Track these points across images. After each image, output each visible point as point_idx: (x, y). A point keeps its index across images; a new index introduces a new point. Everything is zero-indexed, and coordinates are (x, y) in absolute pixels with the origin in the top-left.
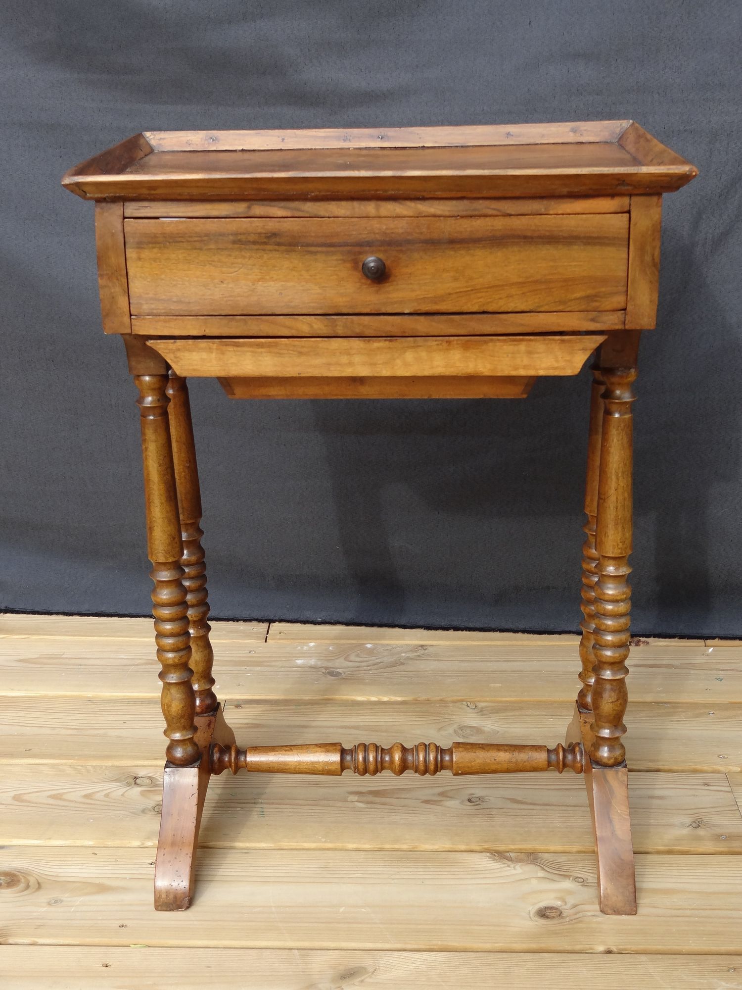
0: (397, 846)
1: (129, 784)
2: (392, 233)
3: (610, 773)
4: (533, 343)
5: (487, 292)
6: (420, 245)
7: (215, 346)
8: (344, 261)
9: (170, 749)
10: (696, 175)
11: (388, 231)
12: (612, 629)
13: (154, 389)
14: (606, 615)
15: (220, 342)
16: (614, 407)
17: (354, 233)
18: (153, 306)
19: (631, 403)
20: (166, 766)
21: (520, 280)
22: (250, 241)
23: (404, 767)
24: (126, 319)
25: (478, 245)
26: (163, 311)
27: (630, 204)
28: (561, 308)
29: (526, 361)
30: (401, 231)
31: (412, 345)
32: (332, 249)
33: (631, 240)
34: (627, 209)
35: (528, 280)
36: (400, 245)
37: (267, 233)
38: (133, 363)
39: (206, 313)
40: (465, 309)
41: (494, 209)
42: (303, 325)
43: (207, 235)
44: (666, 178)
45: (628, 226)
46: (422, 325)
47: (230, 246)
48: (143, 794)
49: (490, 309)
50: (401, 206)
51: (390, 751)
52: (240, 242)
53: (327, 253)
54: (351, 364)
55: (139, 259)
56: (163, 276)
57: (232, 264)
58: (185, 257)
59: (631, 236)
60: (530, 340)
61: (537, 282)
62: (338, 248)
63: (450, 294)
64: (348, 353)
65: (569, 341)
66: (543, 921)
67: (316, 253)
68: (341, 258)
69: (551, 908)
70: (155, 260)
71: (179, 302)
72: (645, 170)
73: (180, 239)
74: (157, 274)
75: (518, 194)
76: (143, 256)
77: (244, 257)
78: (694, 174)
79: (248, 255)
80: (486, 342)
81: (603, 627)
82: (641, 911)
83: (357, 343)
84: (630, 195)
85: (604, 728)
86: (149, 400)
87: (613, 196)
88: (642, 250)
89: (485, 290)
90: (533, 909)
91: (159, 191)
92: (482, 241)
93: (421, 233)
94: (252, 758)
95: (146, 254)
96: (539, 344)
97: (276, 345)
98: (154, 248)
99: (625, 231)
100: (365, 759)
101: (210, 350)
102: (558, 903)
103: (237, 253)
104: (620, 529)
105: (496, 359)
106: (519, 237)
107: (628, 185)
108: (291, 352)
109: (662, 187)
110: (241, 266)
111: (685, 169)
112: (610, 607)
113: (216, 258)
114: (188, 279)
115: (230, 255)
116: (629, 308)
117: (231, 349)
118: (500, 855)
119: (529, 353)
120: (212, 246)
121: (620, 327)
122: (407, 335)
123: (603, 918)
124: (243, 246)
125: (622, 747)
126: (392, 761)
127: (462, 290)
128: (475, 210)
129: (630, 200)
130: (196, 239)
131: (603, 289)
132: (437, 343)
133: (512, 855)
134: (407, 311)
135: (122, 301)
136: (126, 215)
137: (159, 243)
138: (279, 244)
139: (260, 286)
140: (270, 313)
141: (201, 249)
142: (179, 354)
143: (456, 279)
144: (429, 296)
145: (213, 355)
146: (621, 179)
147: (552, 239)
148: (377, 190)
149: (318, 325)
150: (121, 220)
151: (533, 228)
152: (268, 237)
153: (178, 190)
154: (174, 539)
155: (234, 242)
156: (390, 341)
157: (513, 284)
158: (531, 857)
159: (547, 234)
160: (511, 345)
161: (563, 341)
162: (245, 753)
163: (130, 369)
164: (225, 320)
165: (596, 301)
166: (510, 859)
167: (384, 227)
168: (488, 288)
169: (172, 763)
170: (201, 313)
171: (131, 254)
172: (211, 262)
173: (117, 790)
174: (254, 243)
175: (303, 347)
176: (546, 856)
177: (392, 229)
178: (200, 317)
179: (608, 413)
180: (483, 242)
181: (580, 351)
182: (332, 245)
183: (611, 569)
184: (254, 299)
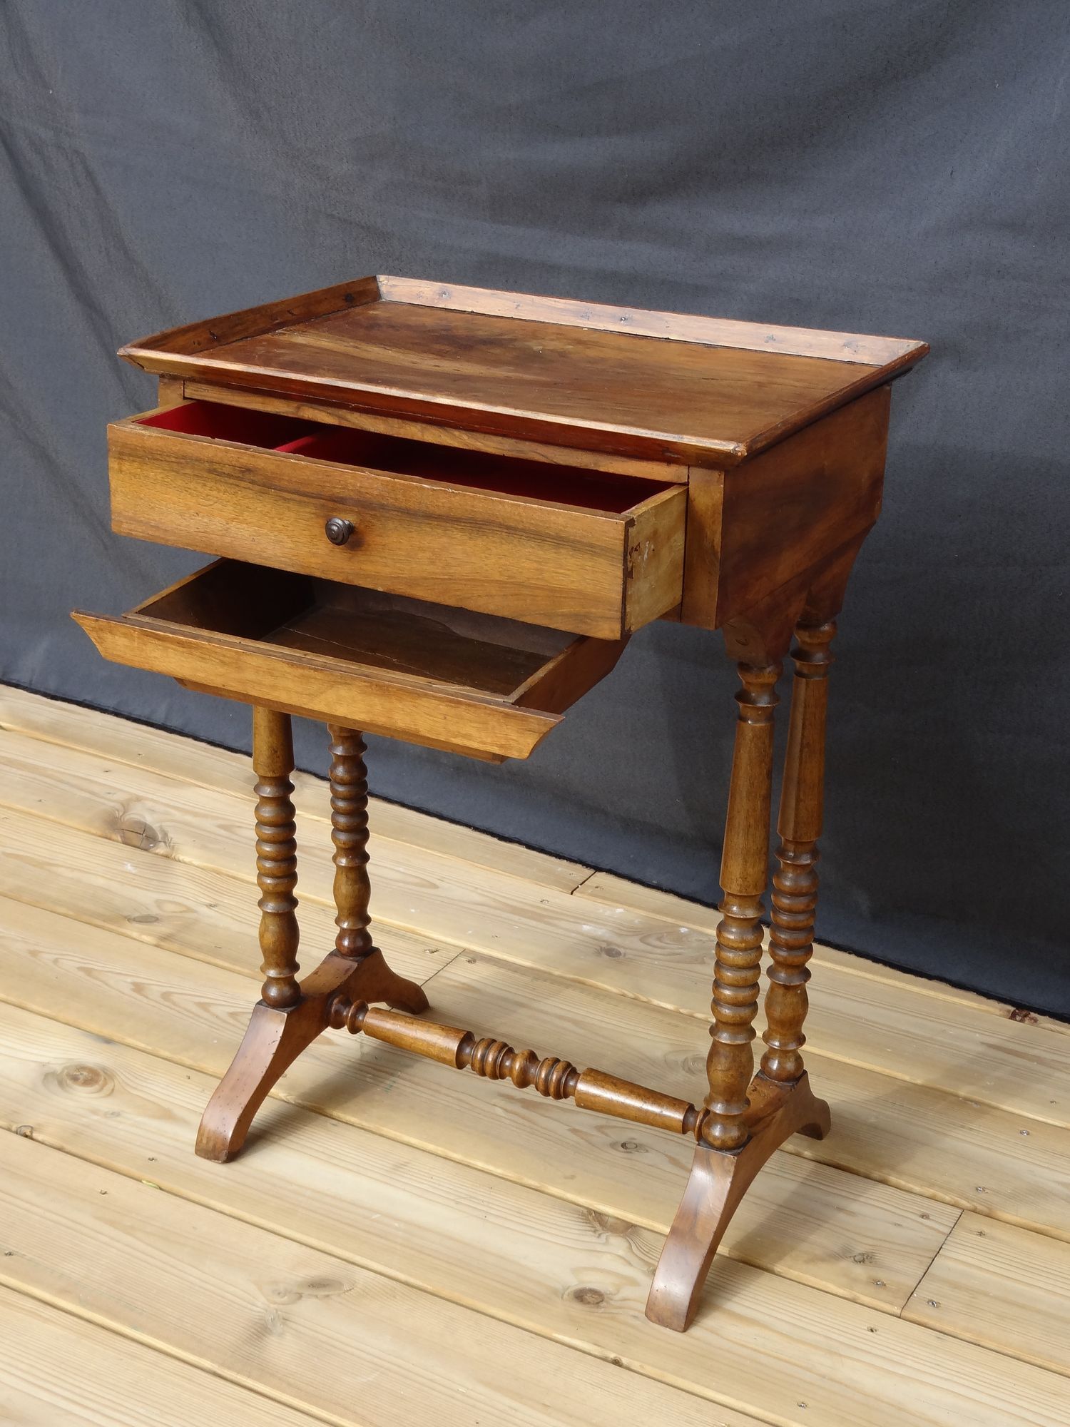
2: (366, 493)
5: (466, 585)
6: (396, 513)
8: (318, 516)
11: (363, 490)
17: (328, 485)
18: (133, 527)
21: (502, 578)
22: (224, 473)
26: (141, 534)
30: (376, 492)
32: (305, 499)
35: (510, 581)
36: (374, 509)
37: (242, 468)
40: (442, 600)
43: (184, 457)
47: (206, 475)
52: (215, 472)
53: (300, 502)
55: (121, 471)
56: (142, 495)
57: (208, 495)
58: (163, 478)
61: (519, 584)
62: (311, 500)
63: (426, 579)
68: (314, 511)
70: (135, 475)
71: (157, 528)
74: (136, 491)
76: (124, 468)
77: (219, 491)
79: (222, 488)
92: (461, 522)
93: (396, 499)
95: (126, 466)
98: (134, 461)
99: (621, 543)
103: (212, 484)
106: (500, 525)
110: (216, 499)
113: (192, 486)
114: (165, 503)
115: (205, 485)
120: (188, 471)
124: (218, 477)
127: (438, 577)
130: (174, 460)
131: (594, 610)
134: (381, 589)
137: (140, 457)
138: (253, 482)
139: (234, 527)
141: (178, 472)
143: (432, 563)
144: (404, 576)
147: (538, 536)
151: (517, 518)
152: (242, 472)
155: (210, 471)
157: (493, 582)
159: (532, 528)
165: (585, 623)
167: (358, 485)
168: (466, 580)
171: (113, 464)
172: (187, 489)
174: (229, 476)
177: (367, 488)
180: (462, 524)
182: (306, 494)
184: (228, 540)
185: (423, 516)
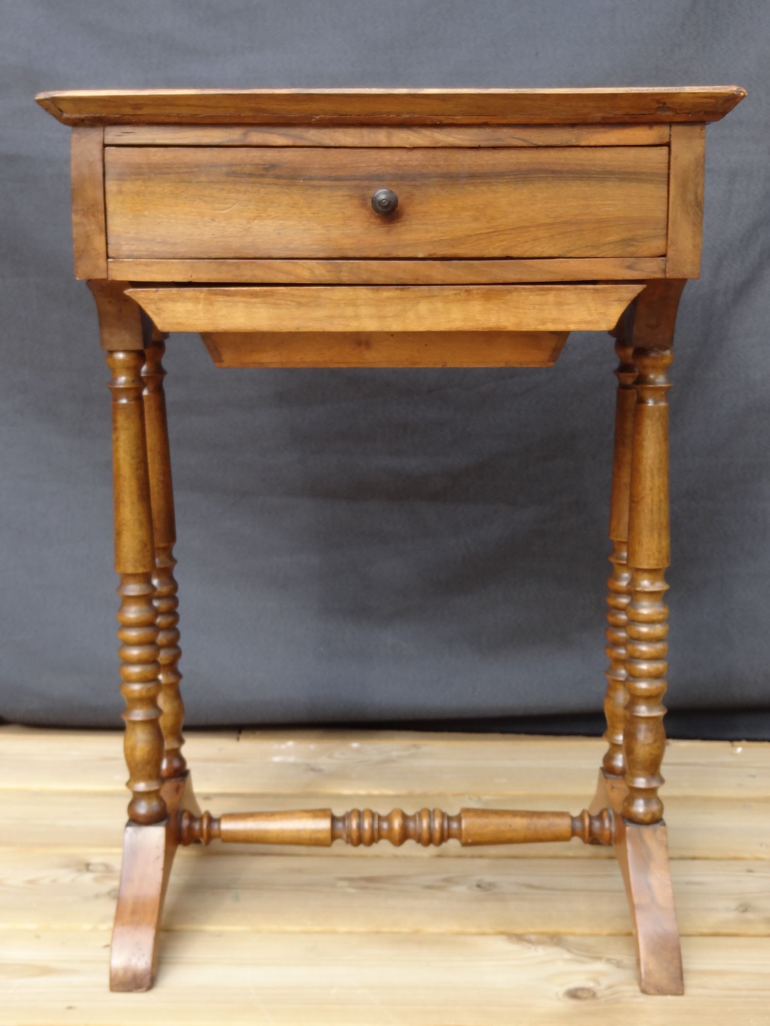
0: (396, 929)
1: (79, 871)
2: (406, 165)
3: (647, 832)
4: (562, 293)
5: (511, 234)
6: (436, 179)
7: (202, 296)
8: (351, 197)
9: (132, 806)
10: (744, 96)
11: (401, 164)
12: (648, 656)
13: (128, 368)
14: (639, 639)
15: (208, 290)
16: (647, 394)
17: (363, 165)
18: (134, 247)
19: (667, 390)
20: (128, 825)
21: (548, 221)
22: (245, 174)
23: (405, 836)
24: (102, 262)
25: (501, 181)
26: (145, 253)
27: (670, 136)
28: (594, 253)
29: (555, 313)
30: (415, 163)
31: (427, 295)
32: (338, 183)
33: (672, 176)
34: (666, 140)
35: (558, 221)
36: (414, 179)
37: (265, 165)
38: (106, 336)
39: (193, 256)
40: (486, 253)
41: (519, 139)
42: (303, 271)
43: (197, 166)
44: (712, 100)
45: (667, 161)
46: (437, 271)
47: (224, 179)
48: (96, 880)
49: (514, 253)
50: (416, 135)
51: (388, 819)
52: (234, 174)
53: (332, 188)
54: (356, 317)
55: (120, 192)
56: (146, 213)
58: (172, 190)
59: (672, 171)
60: (560, 290)
61: (566, 223)
62: (345, 183)
63: (470, 236)
64: (353, 303)
65: (604, 290)
66: (572, 1003)
67: (320, 187)
68: (346, 193)
69: (582, 989)
70: (138, 194)
71: (164, 242)
72: (688, 89)
73: (167, 170)
74: (139, 210)
75: (546, 120)
76: (124, 189)
77: (238, 192)
78: (742, 94)
79: (243, 189)
80: (509, 292)
81: (637, 654)
82: (688, 991)
83: (363, 292)
84: (671, 124)
85: (639, 776)
86: (122, 380)
87: (651, 123)
88: (684, 186)
89: (509, 232)
90: (562, 990)
91: (145, 111)
92: (506, 175)
93: (438, 166)
94: (227, 826)
95: (128, 186)
96: (570, 294)
97: (272, 294)
98: (138, 180)
99: (665, 166)
100: (360, 826)
101: (196, 300)
102: (590, 985)
103: (231, 187)
104: (656, 536)
105: (521, 311)
106: (546, 171)
107: (670, 109)
108: (289, 303)
109: (706, 113)
110: (234, 201)
111: (732, 89)
112: (644, 629)
113: (206, 192)
114: (174, 216)
115: (222, 189)
116: (670, 253)
117: (221, 298)
118: (519, 938)
119: (559, 304)
120: (203, 178)
121: (659, 275)
122: (421, 283)
123: (643, 999)
124: (238, 179)
125: (659, 802)
126: (391, 828)
127: (483, 232)
128: (499, 139)
129: (670, 130)
130: (185, 170)
131: (640, 232)
132: (454, 292)
133: (533, 937)
134: (421, 255)
135: (99, 242)
136: (107, 141)
137: (143, 175)
138: (278, 177)
139: (256, 225)
140: (266, 255)
141: (190, 182)
142: (161, 305)
143: (476, 219)
144: (445, 238)
145: (201, 306)
146: (661, 101)
147: (583, 175)
148: (389, 113)
149: (320, 271)
150: (100, 147)
151: (563, 161)
152: (266, 169)
153: (167, 110)
154: (146, 545)
155: (228, 174)
156: (402, 290)
157: (539, 225)
158: (555, 939)
159: (578, 168)
160: (538, 295)
161: (596, 290)
162: (218, 821)
163: (103, 343)
164: (214, 264)
165: (633, 245)
166: (530, 942)
167: (397, 159)
168: (511, 229)
169: (135, 821)
170: (187, 256)
171: (111, 186)
172: (201, 197)
173: (67, 877)
174: (250, 175)
175: (302, 296)
176: (571, 938)
177: (406, 161)
178: (187, 260)
179: (641, 401)
180: (507, 177)
181: (616, 303)
182: (338, 179)
183: (645, 584)
184: (248, 239)
185: (466, 177)
